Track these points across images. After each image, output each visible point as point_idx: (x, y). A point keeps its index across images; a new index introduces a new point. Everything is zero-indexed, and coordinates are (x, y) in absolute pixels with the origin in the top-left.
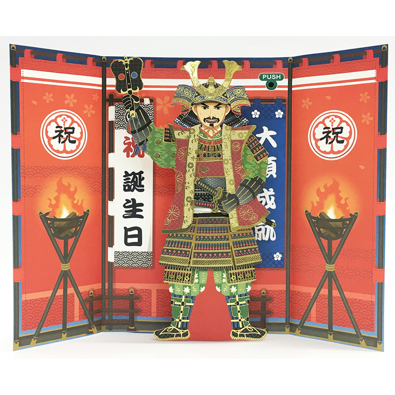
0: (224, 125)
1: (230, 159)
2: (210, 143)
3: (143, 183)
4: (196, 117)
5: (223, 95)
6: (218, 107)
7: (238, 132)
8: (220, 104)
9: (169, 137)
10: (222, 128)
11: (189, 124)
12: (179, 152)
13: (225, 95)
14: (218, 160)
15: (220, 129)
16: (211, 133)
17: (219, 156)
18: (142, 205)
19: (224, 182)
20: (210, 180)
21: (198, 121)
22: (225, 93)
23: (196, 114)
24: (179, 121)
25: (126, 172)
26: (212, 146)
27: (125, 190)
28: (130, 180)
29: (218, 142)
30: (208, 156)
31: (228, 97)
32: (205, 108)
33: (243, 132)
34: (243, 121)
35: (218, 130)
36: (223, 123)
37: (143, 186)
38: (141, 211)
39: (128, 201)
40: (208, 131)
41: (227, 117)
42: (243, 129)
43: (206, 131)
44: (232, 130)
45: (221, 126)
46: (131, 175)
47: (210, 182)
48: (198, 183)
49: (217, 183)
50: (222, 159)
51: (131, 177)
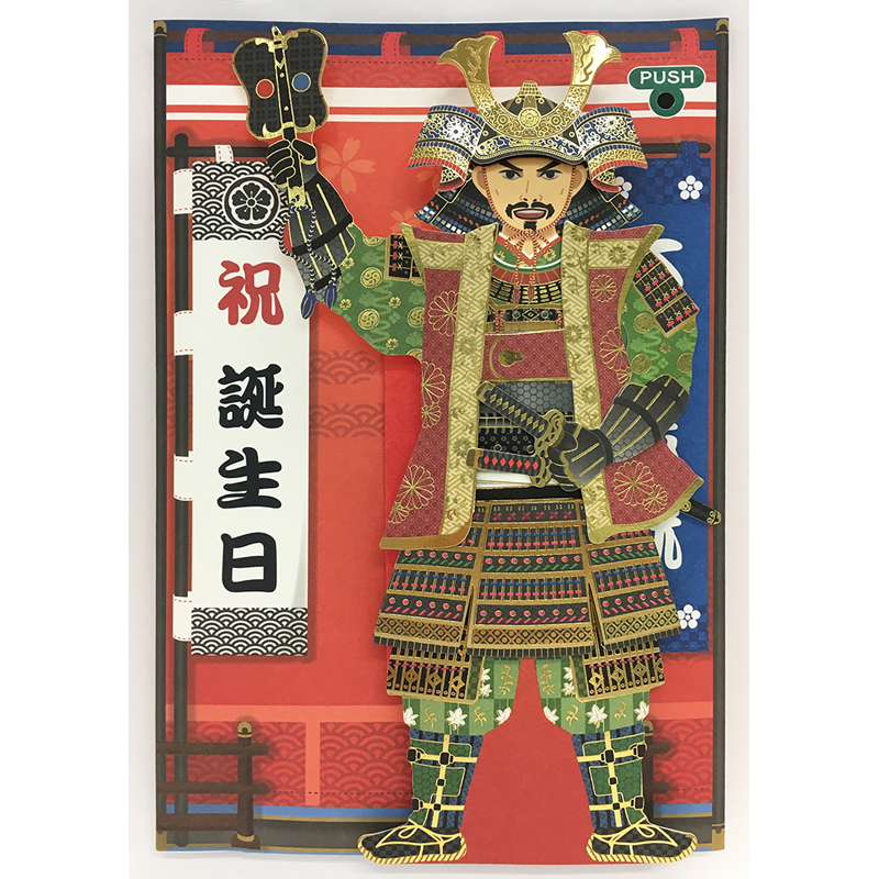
0: (569, 225)
1: (585, 326)
2: (527, 278)
3: (278, 400)
4: (484, 203)
5: (566, 135)
6: (548, 172)
7: (609, 245)
8: (555, 161)
9: (402, 262)
10: (561, 235)
11: (461, 222)
12: (433, 306)
13: (571, 135)
14: (549, 329)
15: (557, 236)
16: (528, 251)
17: (553, 316)
18: (275, 466)
19: (566, 394)
20: (527, 388)
21: (489, 214)
22: (572, 129)
23: (484, 193)
24: (432, 213)
25: (227, 369)
26: (531, 288)
27: (224, 423)
28: (240, 394)
29: (550, 274)
30: (521, 319)
31: (580, 139)
32: (510, 175)
33: (624, 244)
34: (625, 211)
35: (550, 240)
36: (563, 219)
37: (279, 410)
38: (274, 484)
39: (233, 456)
40: (521, 244)
41: (576, 201)
42: (624, 236)
43: (513, 242)
44: (591, 239)
45: (559, 228)
46: (241, 377)
47: (527, 395)
48: (488, 401)
49: (547, 398)
50: (562, 326)
51: (243, 384)
